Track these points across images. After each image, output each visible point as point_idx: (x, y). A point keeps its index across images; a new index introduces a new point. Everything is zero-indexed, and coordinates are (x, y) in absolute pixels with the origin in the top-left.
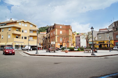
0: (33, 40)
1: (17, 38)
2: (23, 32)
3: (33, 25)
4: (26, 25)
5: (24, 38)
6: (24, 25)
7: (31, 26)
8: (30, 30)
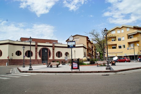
1: (114, 49)
3: (130, 28)
4: (123, 31)
6: (121, 32)
7: (128, 30)
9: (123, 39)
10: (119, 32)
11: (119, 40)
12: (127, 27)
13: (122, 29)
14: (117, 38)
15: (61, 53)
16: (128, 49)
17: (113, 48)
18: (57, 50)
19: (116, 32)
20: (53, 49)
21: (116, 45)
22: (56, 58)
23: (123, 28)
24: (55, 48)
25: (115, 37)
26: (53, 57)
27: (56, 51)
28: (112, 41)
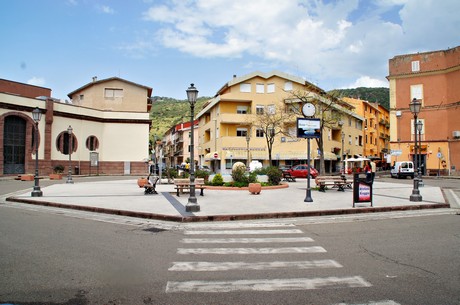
1: (242, 137)
2: (262, 114)
4: (271, 88)
6: (266, 89)
7: (288, 87)
8: (287, 104)
10: (260, 88)
11: (260, 112)
12: (287, 81)
13: (269, 82)
14: (254, 107)
15: (74, 139)
16: (283, 142)
17: (239, 134)
18: (60, 126)
19: (254, 89)
20: (49, 123)
21: (249, 126)
22: (58, 156)
23: (274, 81)
24: (57, 120)
25: (249, 103)
26: (48, 151)
27: (56, 131)
28: (239, 112)
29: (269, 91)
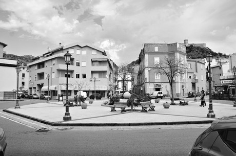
0: (100, 79)
2: (79, 66)
3: (97, 50)
4: (84, 52)
5: (81, 76)
6: (81, 53)
7: (94, 53)
8: (92, 62)
9: (83, 64)
11: (78, 64)
13: (83, 49)
14: (75, 61)
16: (91, 81)
19: (75, 52)
21: (71, 71)
23: (86, 48)
25: (73, 59)
29: (83, 54)
